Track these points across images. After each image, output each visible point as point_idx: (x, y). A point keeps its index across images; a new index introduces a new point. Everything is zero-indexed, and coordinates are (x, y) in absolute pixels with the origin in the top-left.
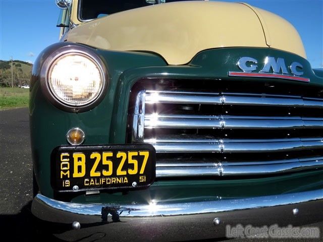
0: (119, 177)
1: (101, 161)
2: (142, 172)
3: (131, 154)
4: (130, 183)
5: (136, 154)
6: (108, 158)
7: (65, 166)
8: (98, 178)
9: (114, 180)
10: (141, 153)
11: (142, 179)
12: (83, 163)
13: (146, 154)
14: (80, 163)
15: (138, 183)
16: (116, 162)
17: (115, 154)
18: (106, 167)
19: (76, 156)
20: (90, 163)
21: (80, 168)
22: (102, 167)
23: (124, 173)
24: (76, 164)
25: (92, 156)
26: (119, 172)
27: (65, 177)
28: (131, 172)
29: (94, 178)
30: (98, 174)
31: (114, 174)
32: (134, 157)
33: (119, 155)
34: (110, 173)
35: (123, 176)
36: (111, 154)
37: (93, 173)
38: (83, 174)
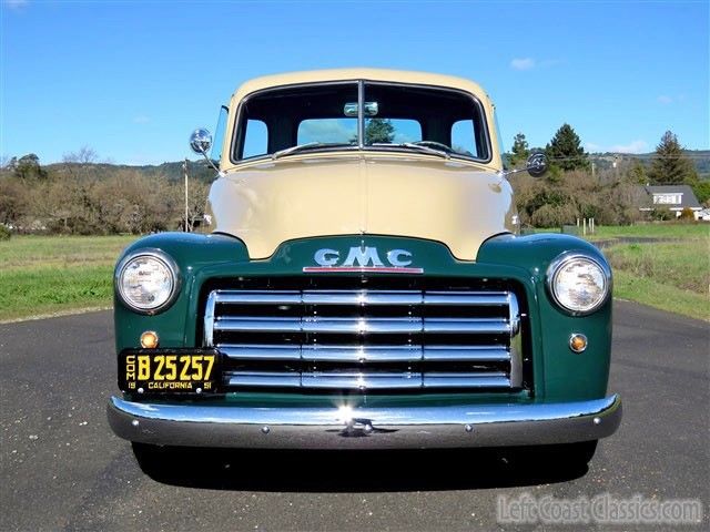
0: (183, 381)
1: (165, 365)
2: (207, 378)
3: (195, 358)
4: (194, 390)
5: (200, 358)
6: (172, 362)
7: (131, 368)
8: (162, 382)
9: (177, 385)
10: (206, 358)
11: (207, 386)
12: (147, 367)
13: (211, 359)
14: (144, 366)
15: (203, 390)
16: (180, 366)
17: (178, 359)
18: (170, 371)
19: (140, 359)
20: (154, 366)
21: (144, 370)
22: (165, 371)
23: (188, 378)
24: (141, 366)
25: (156, 359)
26: (183, 376)
27: (131, 379)
28: (195, 377)
29: (158, 381)
30: (162, 378)
31: (178, 379)
32: (198, 362)
33: (182, 359)
34: (173, 377)
35: (188, 381)
36: (175, 358)
37: (157, 376)
38: (147, 377)
